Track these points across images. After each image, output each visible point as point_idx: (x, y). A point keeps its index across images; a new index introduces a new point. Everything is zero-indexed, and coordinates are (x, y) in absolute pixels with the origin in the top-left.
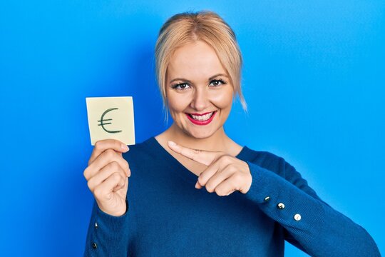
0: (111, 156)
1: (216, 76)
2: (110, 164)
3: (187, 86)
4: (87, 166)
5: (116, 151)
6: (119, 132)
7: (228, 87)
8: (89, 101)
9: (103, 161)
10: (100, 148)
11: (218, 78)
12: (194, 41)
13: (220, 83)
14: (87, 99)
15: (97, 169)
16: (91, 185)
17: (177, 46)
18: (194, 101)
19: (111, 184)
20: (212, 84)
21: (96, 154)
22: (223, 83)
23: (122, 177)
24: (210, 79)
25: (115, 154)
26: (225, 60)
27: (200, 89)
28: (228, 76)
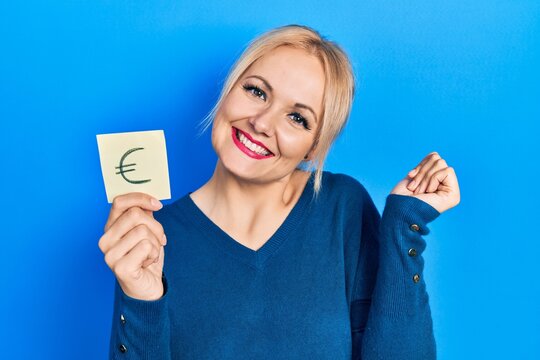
2: (135, 228)
4: (102, 233)
5: (144, 210)
6: (146, 181)
8: (101, 139)
10: (120, 206)
14: (98, 136)
15: (117, 237)
16: (109, 259)
19: (139, 256)
21: (116, 214)
23: (153, 246)
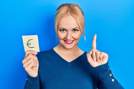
0: (31, 56)
1: (75, 28)
3: (65, 31)
7: (79, 32)
9: (28, 58)
11: (76, 29)
12: (68, 15)
13: (76, 30)
17: (62, 16)
18: (67, 36)
20: (74, 31)
22: (78, 30)
24: (73, 29)
25: (32, 55)
26: (79, 23)
27: (69, 32)
28: (79, 28)
